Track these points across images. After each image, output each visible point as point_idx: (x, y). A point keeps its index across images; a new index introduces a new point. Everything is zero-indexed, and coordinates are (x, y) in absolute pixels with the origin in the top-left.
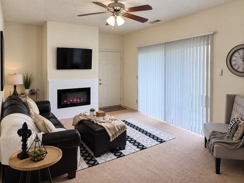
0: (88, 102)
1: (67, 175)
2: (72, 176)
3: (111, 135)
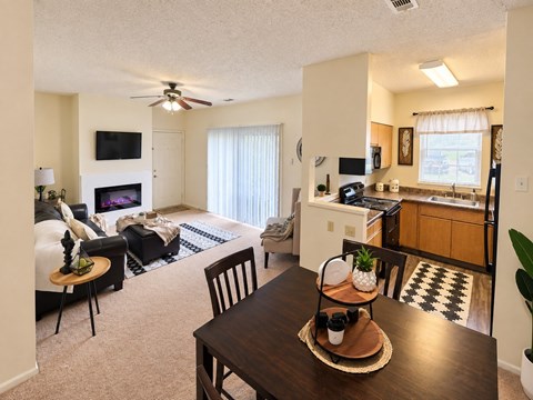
0: (138, 203)
1: (113, 287)
2: (119, 287)
3: (165, 239)
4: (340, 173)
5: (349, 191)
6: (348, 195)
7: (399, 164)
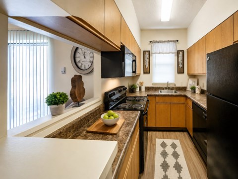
4: (102, 77)
5: (114, 94)
6: (114, 98)
7: (144, 73)
